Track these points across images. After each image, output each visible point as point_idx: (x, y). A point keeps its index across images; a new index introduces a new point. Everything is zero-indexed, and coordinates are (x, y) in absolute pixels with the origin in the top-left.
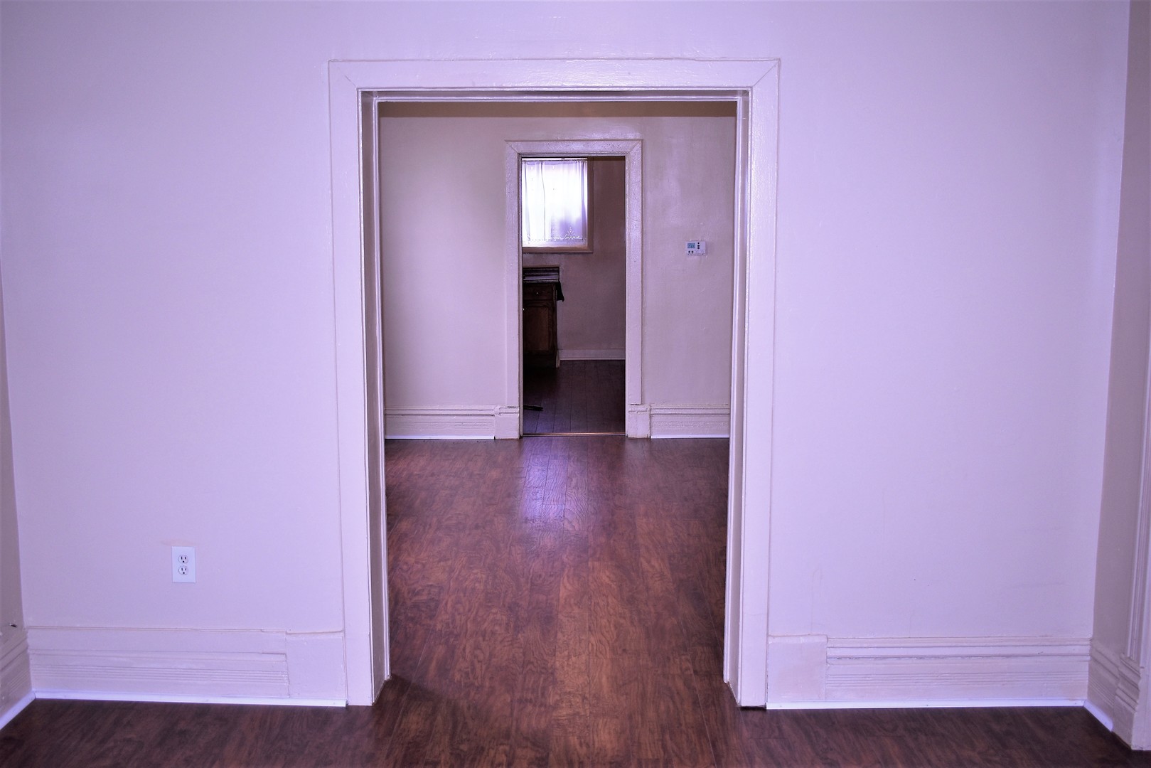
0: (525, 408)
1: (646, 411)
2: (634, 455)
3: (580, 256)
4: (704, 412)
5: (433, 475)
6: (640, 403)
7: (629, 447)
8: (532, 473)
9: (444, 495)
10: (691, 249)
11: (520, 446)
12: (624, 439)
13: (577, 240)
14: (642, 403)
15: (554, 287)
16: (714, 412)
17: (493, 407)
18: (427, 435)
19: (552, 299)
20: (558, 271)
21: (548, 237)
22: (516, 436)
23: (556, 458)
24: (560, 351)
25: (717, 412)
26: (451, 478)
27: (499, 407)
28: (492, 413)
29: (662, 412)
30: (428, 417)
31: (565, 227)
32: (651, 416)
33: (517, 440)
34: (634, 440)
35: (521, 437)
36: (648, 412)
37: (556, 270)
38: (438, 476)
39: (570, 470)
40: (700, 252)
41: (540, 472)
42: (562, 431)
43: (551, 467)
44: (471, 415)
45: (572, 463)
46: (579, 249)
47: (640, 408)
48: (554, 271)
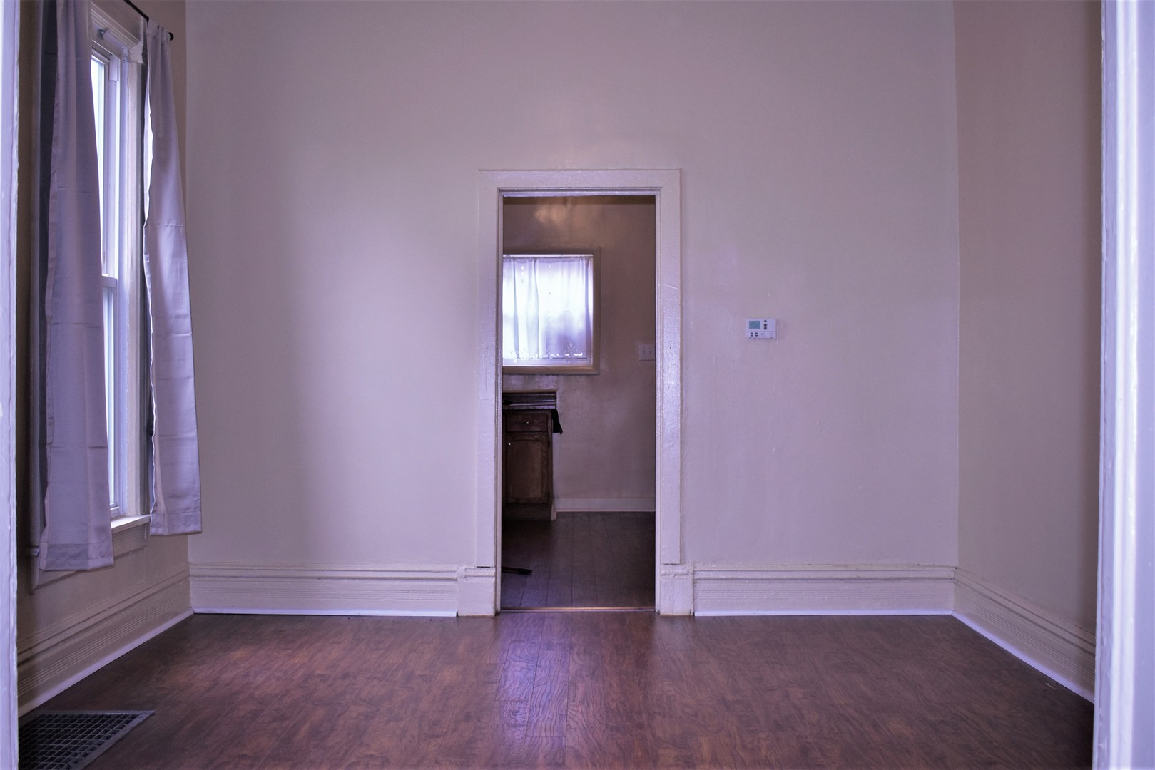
0: (504, 569)
1: (688, 574)
2: (669, 641)
3: (582, 379)
4: (775, 575)
5: (345, 676)
6: (678, 562)
7: (661, 628)
8: (510, 674)
9: (355, 715)
10: (754, 330)
11: (496, 627)
12: (652, 618)
13: (580, 358)
14: (682, 562)
15: (550, 415)
16: (790, 577)
17: (454, 567)
18: (355, 609)
19: (547, 431)
20: (555, 398)
21: (541, 354)
22: (490, 611)
23: (549, 646)
24: (556, 500)
25: (795, 577)
26: (376, 682)
27: (464, 567)
28: (454, 576)
29: (712, 575)
30: (357, 581)
31: (564, 341)
32: (695, 581)
33: (491, 617)
34: (670, 619)
35: (497, 614)
36: (690, 577)
37: (552, 395)
38: (355, 678)
39: (573, 668)
40: (767, 334)
41: (525, 671)
42: (560, 604)
43: (543, 664)
44: (422, 579)
45: (576, 657)
46: (583, 370)
47: (679, 570)
48: (550, 398)
